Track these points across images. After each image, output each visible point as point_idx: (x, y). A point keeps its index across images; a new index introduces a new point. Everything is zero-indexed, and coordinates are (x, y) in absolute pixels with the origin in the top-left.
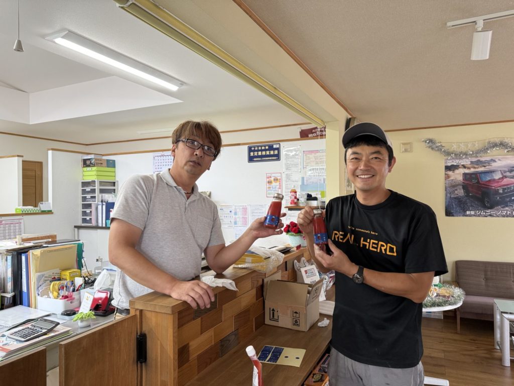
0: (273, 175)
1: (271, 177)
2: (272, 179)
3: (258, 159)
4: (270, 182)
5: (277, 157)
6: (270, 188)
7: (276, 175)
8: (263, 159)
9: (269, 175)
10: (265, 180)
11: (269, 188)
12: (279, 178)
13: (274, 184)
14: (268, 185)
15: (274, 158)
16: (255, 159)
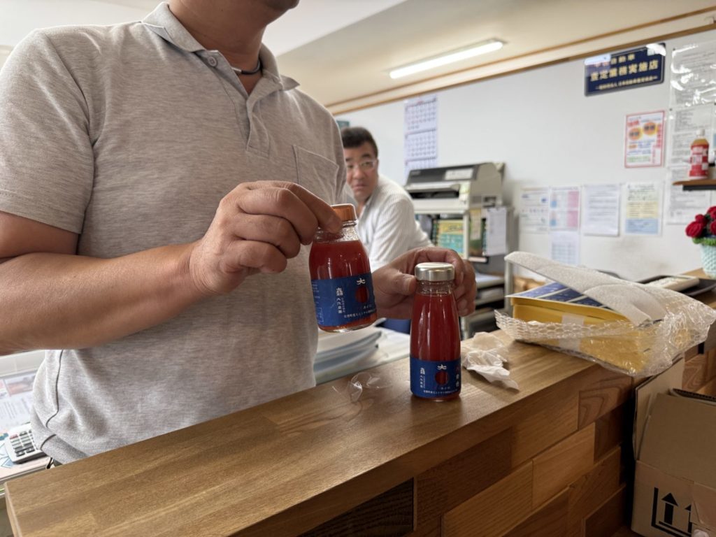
0: (644, 117)
1: (637, 123)
2: (641, 126)
3: (609, 86)
4: (635, 134)
5: (658, 75)
6: (634, 147)
7: (650, 117)
8: (620, 84)
9: (634, 118)
10: (623, 131)
11: (631, 147)
12: (657, 123)
13: (644, 137)
14: (629, 140)
15: (647, 79)
16: (601, 87)
